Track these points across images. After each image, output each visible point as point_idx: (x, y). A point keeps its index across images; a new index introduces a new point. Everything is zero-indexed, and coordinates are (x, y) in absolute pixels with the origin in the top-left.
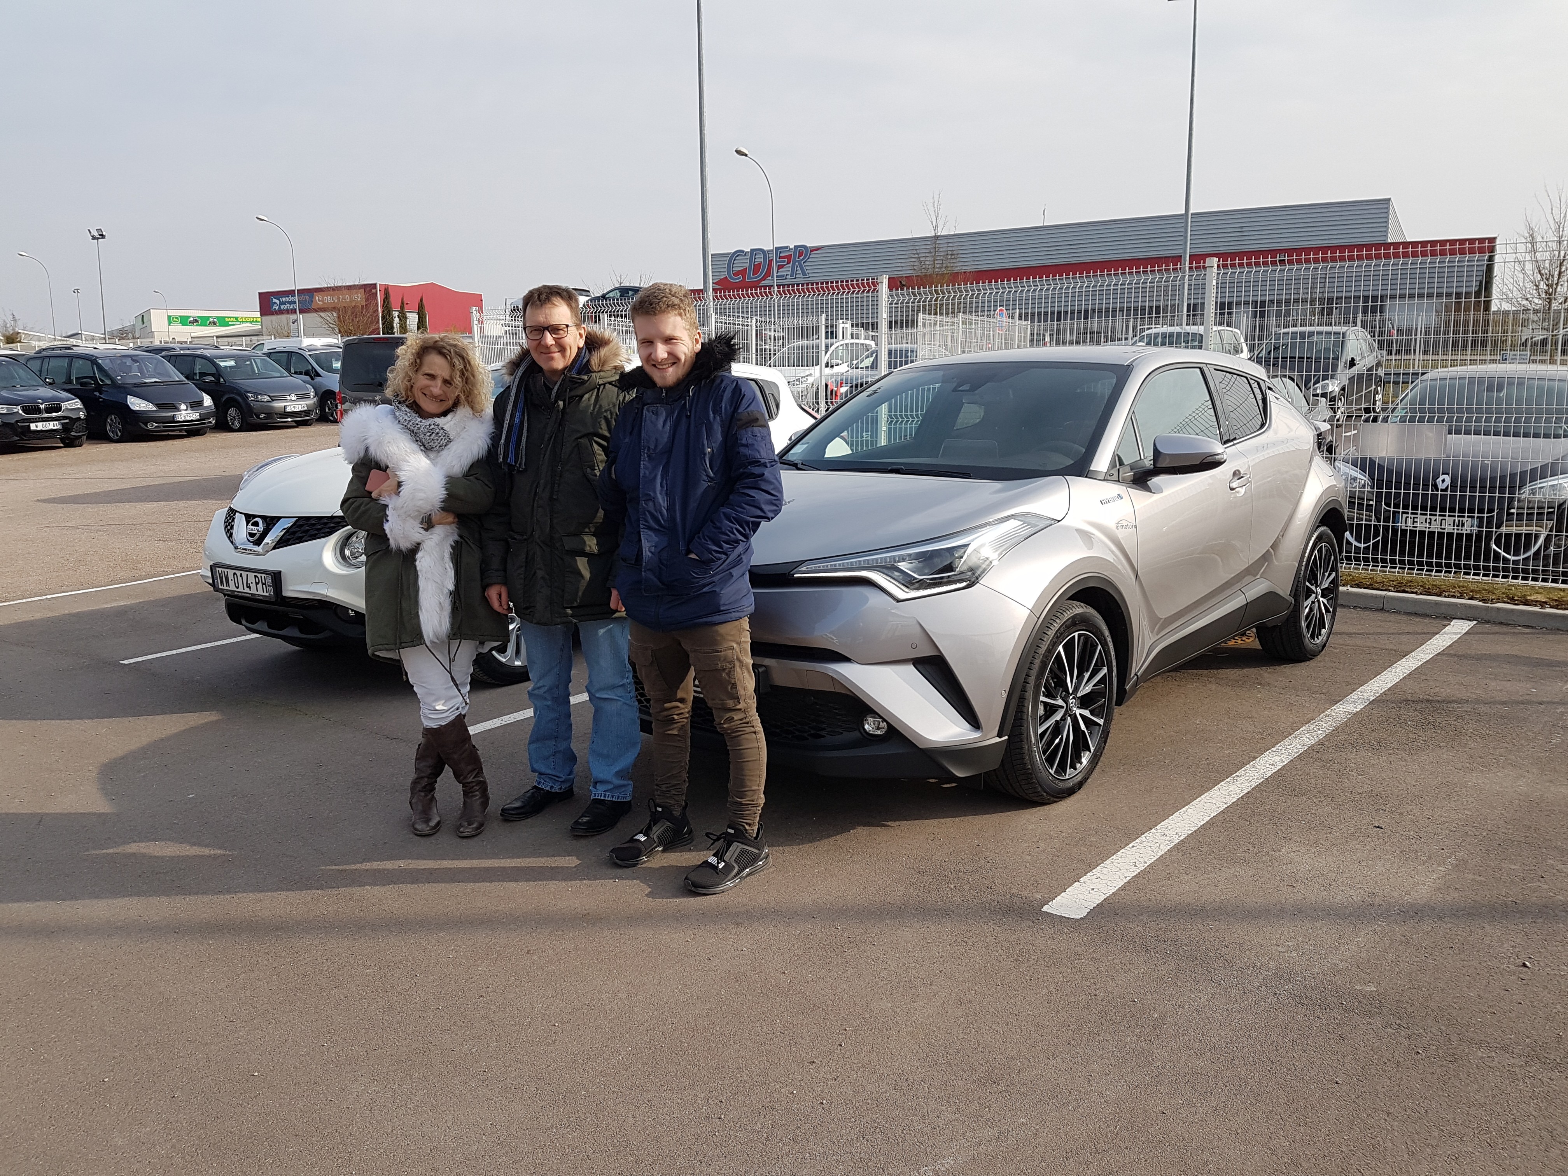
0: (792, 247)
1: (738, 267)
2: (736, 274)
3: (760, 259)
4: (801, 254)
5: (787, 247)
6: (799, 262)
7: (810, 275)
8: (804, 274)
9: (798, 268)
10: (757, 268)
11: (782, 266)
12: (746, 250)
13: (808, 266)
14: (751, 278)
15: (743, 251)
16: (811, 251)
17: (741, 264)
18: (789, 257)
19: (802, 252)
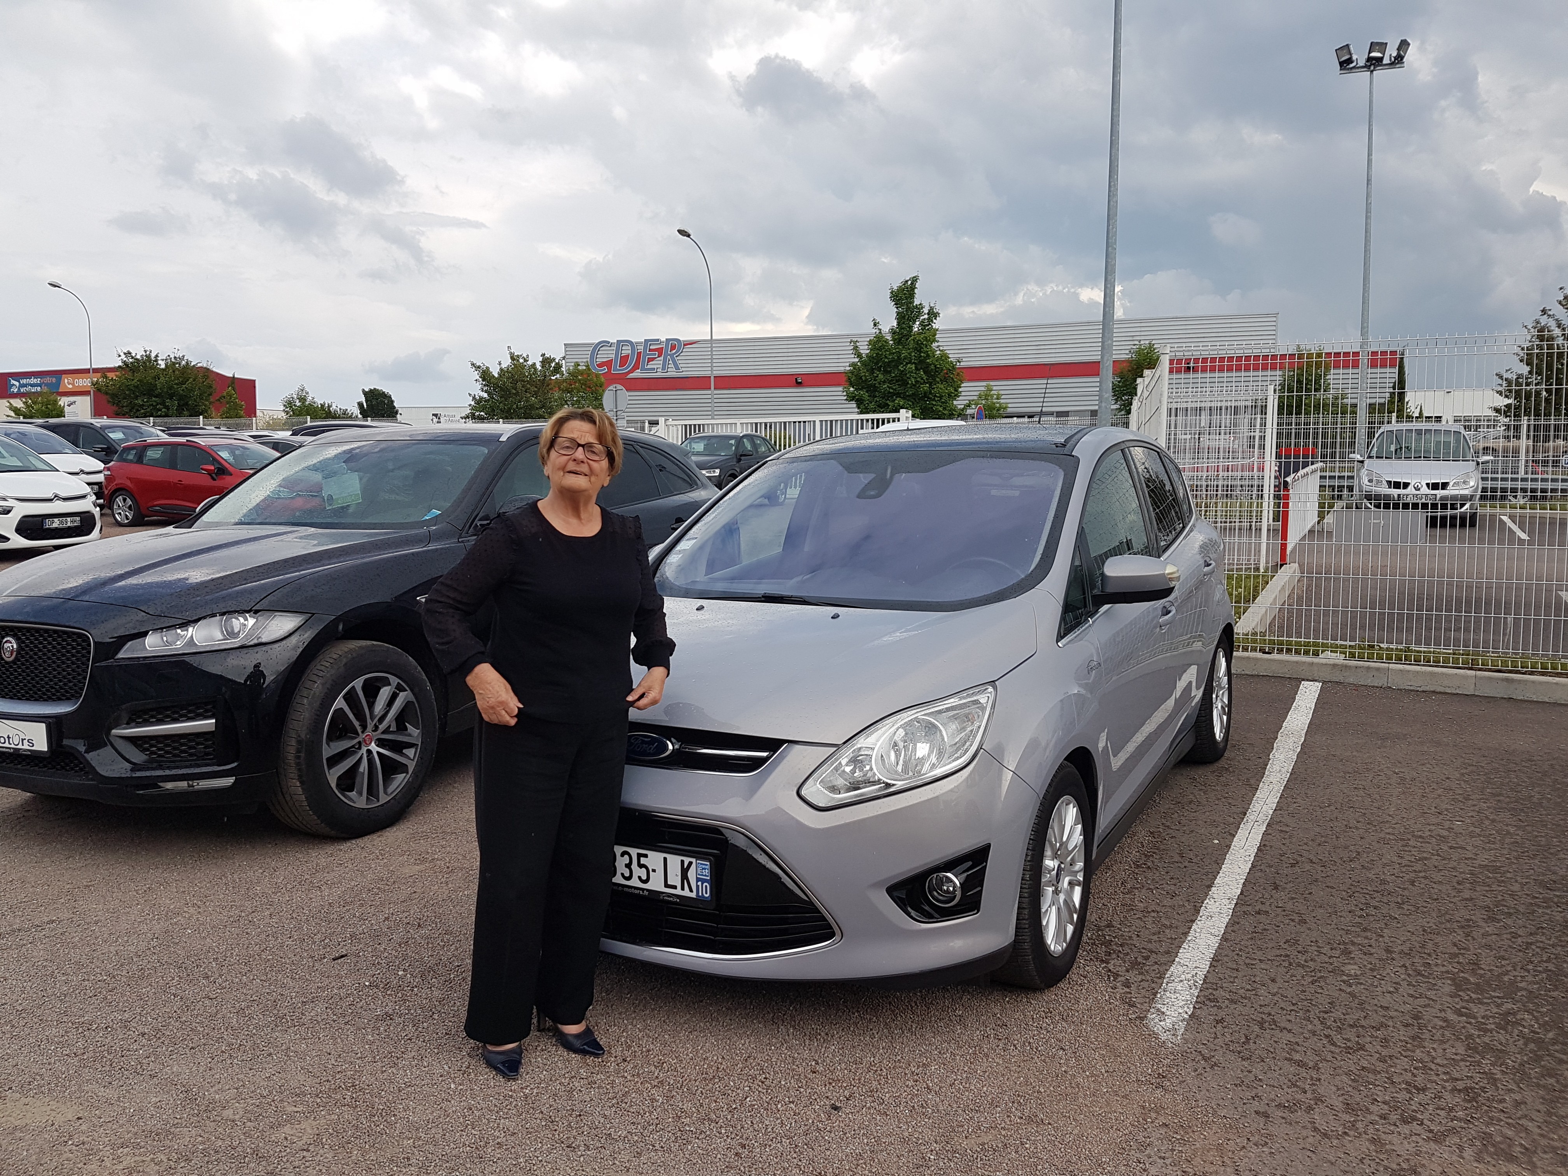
0: (663, 339)
1: (602, 357)
2: (601, 365)
3: (627, 350)
4: (673, 348)
5: (658, 340)
6: (672, 356)
7: (683, 369)
8: (677, 368)
9: (671, 362)
10: (624, 360)
11: (653, 359)
12: (611, 341)
13: (680, 360)
14: (617, 370)
15: (608, 342)
16: (685, 345)
17: (605, 355)
18: (660, 351)
19: (675, 345)
